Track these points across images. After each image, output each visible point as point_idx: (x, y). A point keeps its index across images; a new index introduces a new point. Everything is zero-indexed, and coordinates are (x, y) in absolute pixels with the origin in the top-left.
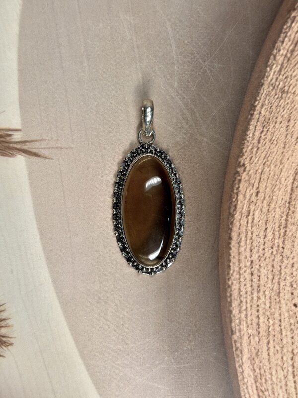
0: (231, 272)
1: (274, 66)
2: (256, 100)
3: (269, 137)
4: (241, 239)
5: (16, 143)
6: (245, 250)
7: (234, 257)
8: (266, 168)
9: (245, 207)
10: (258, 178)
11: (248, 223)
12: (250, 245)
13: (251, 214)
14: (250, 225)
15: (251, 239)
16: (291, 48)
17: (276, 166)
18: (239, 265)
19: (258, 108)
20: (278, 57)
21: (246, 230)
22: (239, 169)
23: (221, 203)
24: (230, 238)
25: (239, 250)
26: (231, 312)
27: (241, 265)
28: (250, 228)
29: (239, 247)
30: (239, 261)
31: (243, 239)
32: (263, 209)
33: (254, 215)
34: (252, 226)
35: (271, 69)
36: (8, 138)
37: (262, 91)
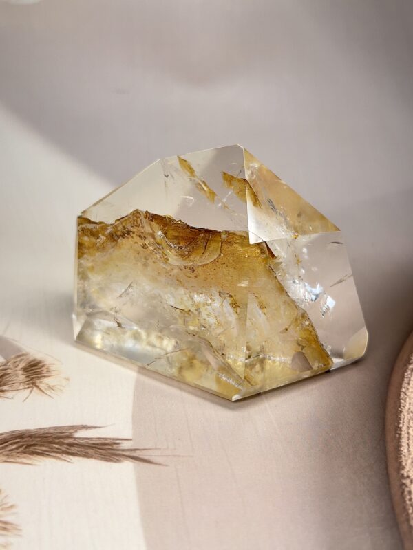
2: (399, 423)
5: (123, 450)
19: (404, 429)
22: (404, 481)
35: (405, 402)
36: (115, 447)
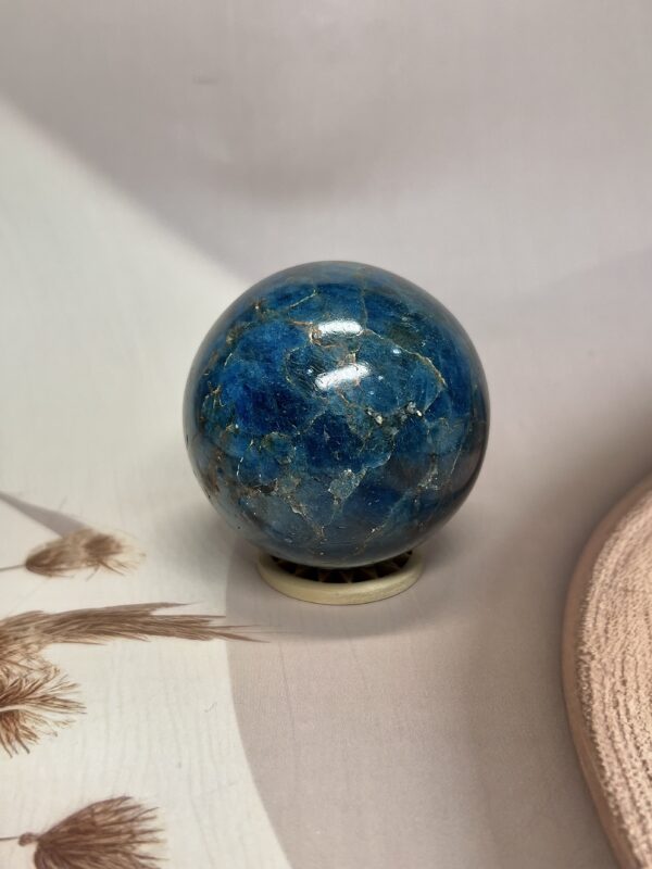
0: (608, 774)
1: (604, 571)
3: (620, 628)
4: (613, 733)
6: (626, 747)
7: (607, 755)
8: (628, 657)
9: (607, 696)
10: (619, 666)
11: (618, 714)
12: (633, 741)
13: (622, 704)
14: (623, 717)
15: (632, 733)
16: (623, 557)
17: (644, 655)
18: (621, 765)
20: (606, 564)
21: (619, 723)
23: (562, 691)
24: (593, 732)
25: (613, 746)
26: (625, 832)
27: (624, 766)
28: (625, 720)
29: (613, 742)
30: (619, 760)
31: (617, 732)
32: (641, 700)
33: (626, 705)
34: (629, 719)
37: (593, 589)
